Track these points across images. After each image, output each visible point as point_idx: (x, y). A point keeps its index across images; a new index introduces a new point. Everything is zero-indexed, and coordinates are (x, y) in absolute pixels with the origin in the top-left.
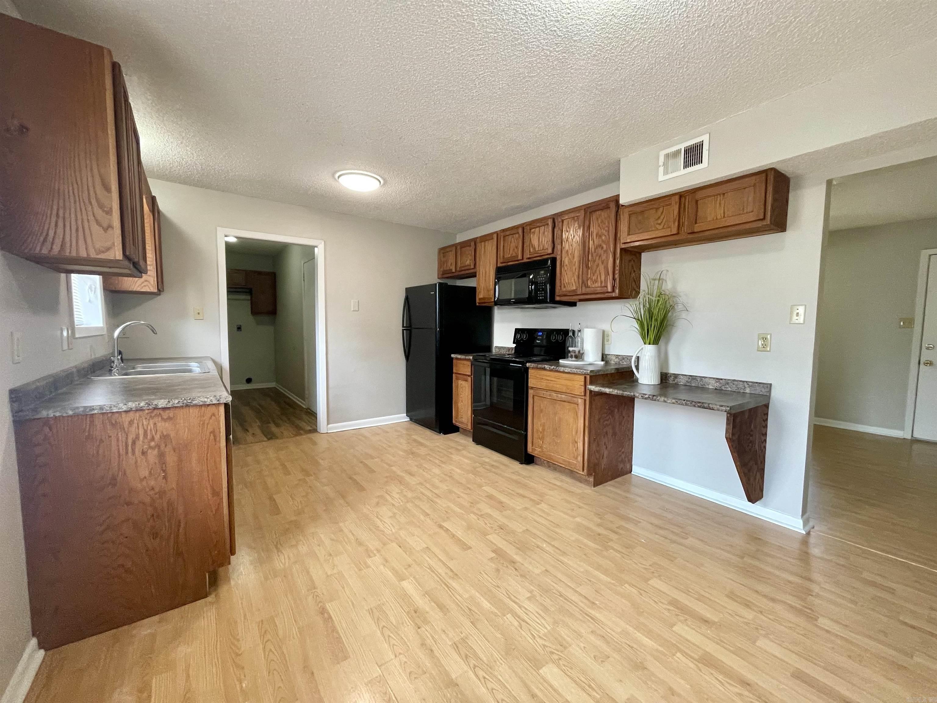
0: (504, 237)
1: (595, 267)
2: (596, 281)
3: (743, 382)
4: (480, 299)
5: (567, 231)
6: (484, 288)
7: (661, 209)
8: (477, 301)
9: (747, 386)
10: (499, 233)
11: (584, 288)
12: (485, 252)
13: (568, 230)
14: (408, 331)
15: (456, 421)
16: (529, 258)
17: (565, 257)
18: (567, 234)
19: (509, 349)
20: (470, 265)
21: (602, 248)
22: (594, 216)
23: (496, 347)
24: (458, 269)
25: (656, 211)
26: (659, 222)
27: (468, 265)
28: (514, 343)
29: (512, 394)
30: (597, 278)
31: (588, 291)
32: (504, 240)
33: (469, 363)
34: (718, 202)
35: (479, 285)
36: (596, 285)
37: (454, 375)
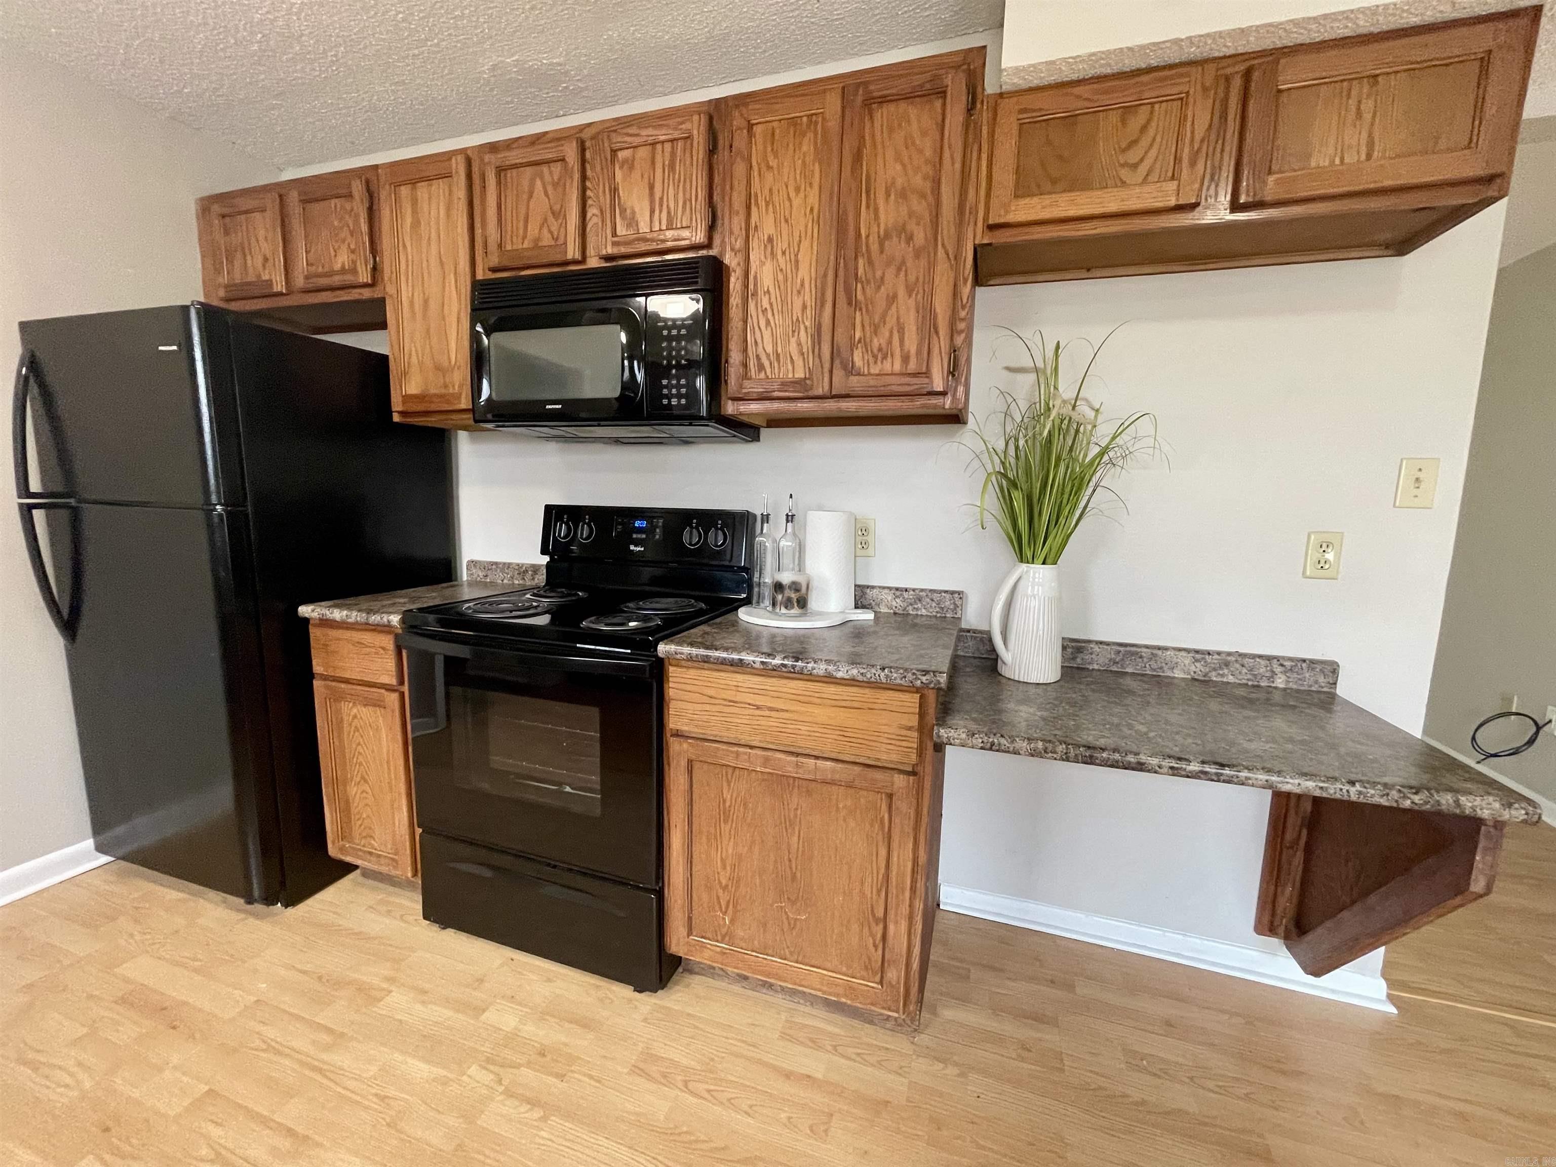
0: (501, 171)
1: (881, 304)
2: (884, 354)
3: (1269, 658)
4: (407, 398)
5: (769, 168)
6: (421, 364)
7: (1144, 112)
8: (397, 404)
9: (1278, 669)
10: (474, 157)
11: (838, 374)
12: (416, 224)
13: (773, 162)
14: (64, 514)
15: (342, 849)
16: (608, 258)
17: (762, 264)
18: (769, 177)
19: (523, 570)
20: (354, 271)
21: (910, 238)
22: (882, 115)
23: (473, 564)
24: (299, 282)
25: (1124, 122)
26: (1133, 156)
27: (343, 271)
28: (544, 552)
29: (598, 759)
30: (890, 342)
31: (855, 383)
32: (499, 183)
33: (388, 642)
34: (1352, 102)
35: (401, 349)
36: (887, 366)
37: (316, 683)
